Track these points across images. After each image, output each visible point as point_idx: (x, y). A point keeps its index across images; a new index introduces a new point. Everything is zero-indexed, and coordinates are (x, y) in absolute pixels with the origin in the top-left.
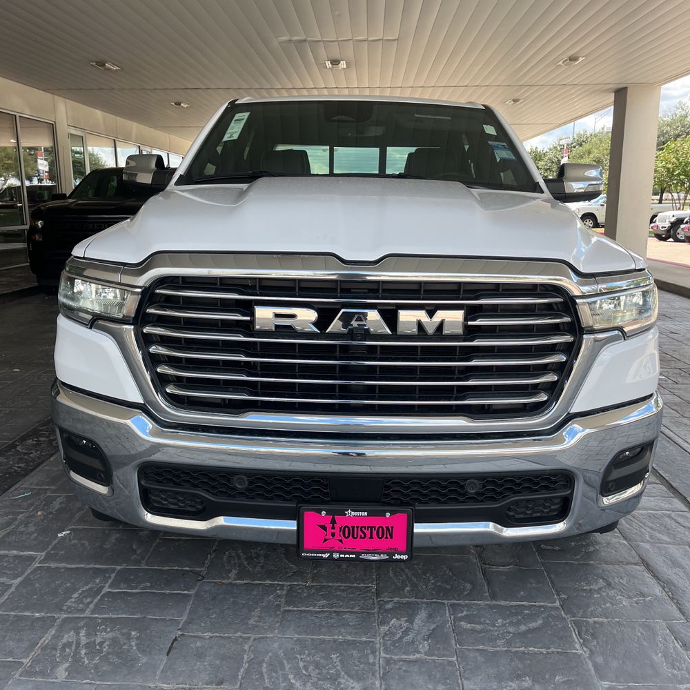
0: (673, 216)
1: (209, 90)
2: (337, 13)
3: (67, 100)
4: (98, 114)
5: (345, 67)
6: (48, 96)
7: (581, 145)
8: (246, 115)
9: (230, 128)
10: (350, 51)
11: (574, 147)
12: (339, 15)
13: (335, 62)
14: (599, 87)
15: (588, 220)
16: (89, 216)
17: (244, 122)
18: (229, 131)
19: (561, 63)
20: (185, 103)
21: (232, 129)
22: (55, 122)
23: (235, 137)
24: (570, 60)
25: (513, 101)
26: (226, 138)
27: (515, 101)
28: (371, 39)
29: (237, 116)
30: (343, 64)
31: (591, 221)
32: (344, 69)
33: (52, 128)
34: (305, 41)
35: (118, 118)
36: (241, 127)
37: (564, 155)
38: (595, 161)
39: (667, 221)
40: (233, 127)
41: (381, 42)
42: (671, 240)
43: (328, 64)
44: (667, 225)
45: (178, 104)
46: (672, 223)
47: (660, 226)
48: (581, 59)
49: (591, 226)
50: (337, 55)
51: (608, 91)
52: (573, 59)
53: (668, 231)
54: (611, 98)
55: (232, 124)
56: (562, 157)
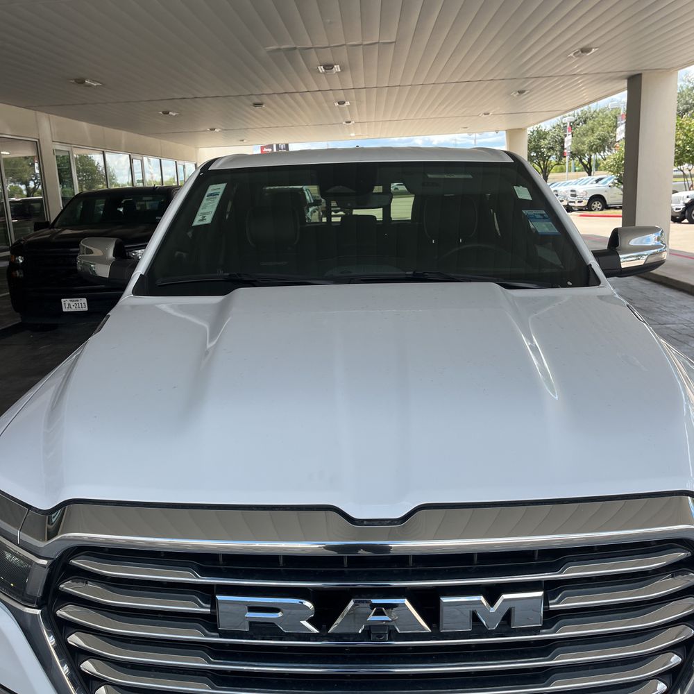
0: (688, 197)
1: (197, 99)
2: (329, 21)
3: (51, 115)
4: (85, 126)
5: (339, 70)
6: (30, 113)
7: (585, 122)
8: (222, 187)
9: (201, 207)
10: (344, 55)
11: (579, 125)
12: (331, 23)
13: (329, 67)
14: (611, 75)
15: (596, 203)
16: (71, 250)
17: (218, 198)
18: (201, 211)
19: (572, 55)
20: (174, 112)
21: (204, 208)
22: (39, 140)
23: (208, 220)
24: (582, 52)
25: (519, 92)
26: (196, 223)
27: (521, 92)
28: (365, 43)
29: (211, 189)
30: (337, 68)
31: (600, 204)
32: (337, 72)
33: (37, 145)
34: (295, 48)
35: (105, 128)
36: (216, 206)
37: (567, 133)
38: (599, 139)
39: (682, 201)
40: (206, 205)
41: (377, 45)
42: (686, 221)
43: (321, 69)
44: (682, 207)
45: (166, 113)
46: (686, 204)
47: (674, 208)
48: (593, 50)
49: (600, 208)
50: (329, 60)
51: (621, 78)
52: (585, 50)
53: (683, 213)
54: (625, 84)
55: (205, 201)
56: (566, 136)
